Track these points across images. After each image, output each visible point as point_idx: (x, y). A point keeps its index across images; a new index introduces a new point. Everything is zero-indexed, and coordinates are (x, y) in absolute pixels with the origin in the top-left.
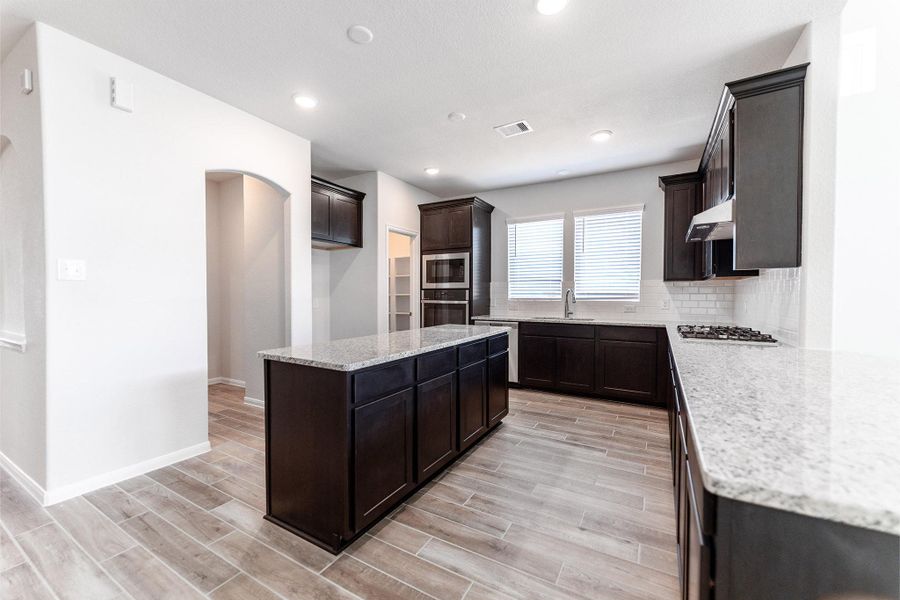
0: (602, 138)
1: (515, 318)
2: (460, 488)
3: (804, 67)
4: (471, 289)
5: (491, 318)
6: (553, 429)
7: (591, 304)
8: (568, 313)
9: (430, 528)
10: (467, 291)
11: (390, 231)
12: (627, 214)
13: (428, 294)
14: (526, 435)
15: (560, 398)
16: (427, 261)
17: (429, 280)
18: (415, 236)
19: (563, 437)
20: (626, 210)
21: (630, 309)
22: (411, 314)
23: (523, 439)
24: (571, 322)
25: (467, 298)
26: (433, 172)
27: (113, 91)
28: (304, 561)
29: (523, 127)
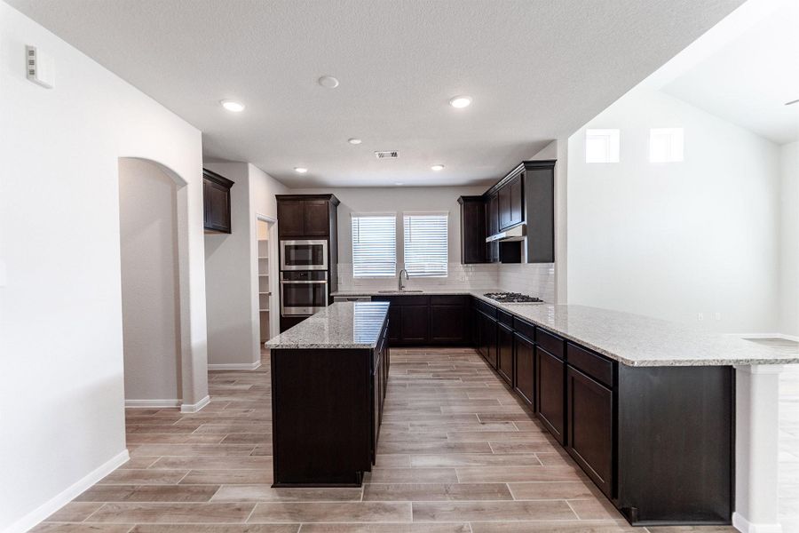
0: (437, 168)
1: (367, 293)
2: (398, 423)
3: (554, 161)
4: (329, 270)
5: (339, 293)
6: (420, 372)
7: (417, 280)
8: (401, 287)
9: (403, 451)
10: (326, 273)
11: (259, 219)
12: (438, 217)
13: (286, 275)
14: (408, 379)
15: (406, 351)
16: (286, 246)
17: (288, 262)
18: (273, 223)
19: (431, 376)
20: (437, 214)
21: (441, 282)
22: (270, 294)
23: (407, 382)
24: (403, 294)
25: (326, 278)
26: (301, 171)
27: (32, 63)
28: (342, 499)
29: (394, 154)
